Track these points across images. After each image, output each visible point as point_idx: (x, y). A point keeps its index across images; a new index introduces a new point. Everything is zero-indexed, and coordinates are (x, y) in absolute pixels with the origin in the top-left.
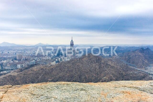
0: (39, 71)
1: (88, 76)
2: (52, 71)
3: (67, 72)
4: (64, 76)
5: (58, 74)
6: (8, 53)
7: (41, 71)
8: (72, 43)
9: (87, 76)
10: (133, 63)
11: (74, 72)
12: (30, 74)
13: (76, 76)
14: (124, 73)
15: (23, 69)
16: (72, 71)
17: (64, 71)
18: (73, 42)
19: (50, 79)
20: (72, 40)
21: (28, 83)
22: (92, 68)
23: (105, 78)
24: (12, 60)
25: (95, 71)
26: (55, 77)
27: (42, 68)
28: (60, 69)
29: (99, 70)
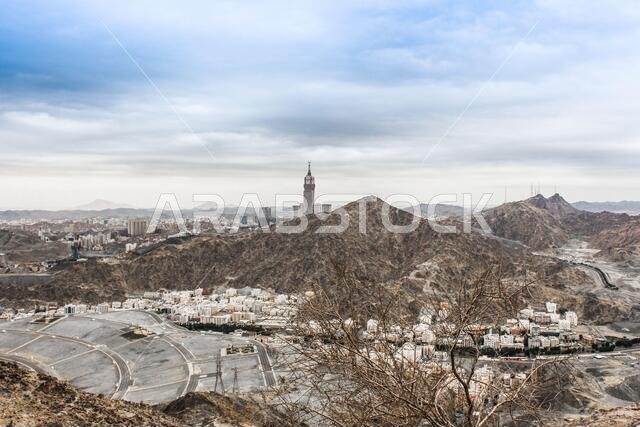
0: (193, 249)
1: (366, 265)
2: (240, 252)
3: (291, 253)
4: (279, 264)
5: (258, 259)
6: (106, 222)
7: (201, 250)
8: (308, 183)
9: (361, 263)
10: (514, 236)
11: (317, 251)
12: (162, 258)
13: (323, 263)
14: (490, 254)
15: (140, 252)
16: (310, 248)
17: (281, 249)
18: (312, 179)
19: (232, 275)
20: (309, 174)
21: (153, 287)
22: (378, 239)
23: (426, 264)
24: (113, 237)
25: (391, 248)
26: (248, 268)
27: (204, 239)
28: (267, 244)
29: (403, 247)
